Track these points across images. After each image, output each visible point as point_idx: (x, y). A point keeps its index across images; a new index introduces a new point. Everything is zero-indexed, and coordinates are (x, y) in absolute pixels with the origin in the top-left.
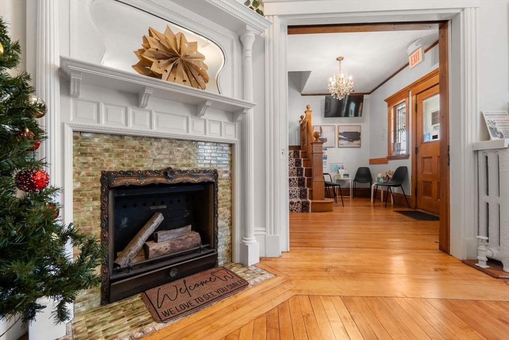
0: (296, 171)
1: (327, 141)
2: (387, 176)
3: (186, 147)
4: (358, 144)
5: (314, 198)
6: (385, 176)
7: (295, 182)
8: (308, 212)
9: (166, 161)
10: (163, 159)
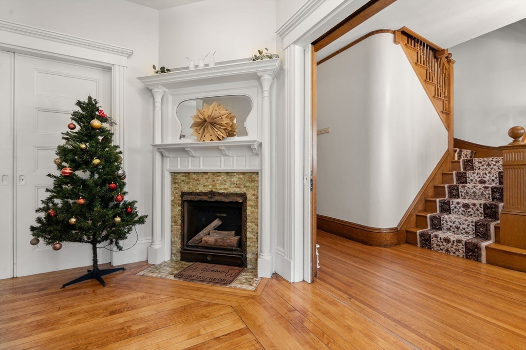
3: (223, 177)
5: (502, 243)
8: (478, 261)
9: (211, 187)
10: (208, 186)
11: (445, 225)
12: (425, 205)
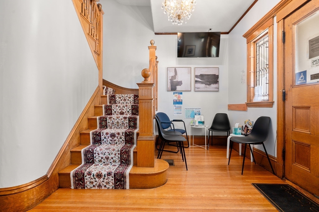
0: (128, 122)
1: (182, 84)
2: (246, 126)
4: (216, 88)
5: (138, 164)
6: (244, 126)
7: (121, 138)
8: (124, 188)
11: (97, 157)
12: (80, 138)
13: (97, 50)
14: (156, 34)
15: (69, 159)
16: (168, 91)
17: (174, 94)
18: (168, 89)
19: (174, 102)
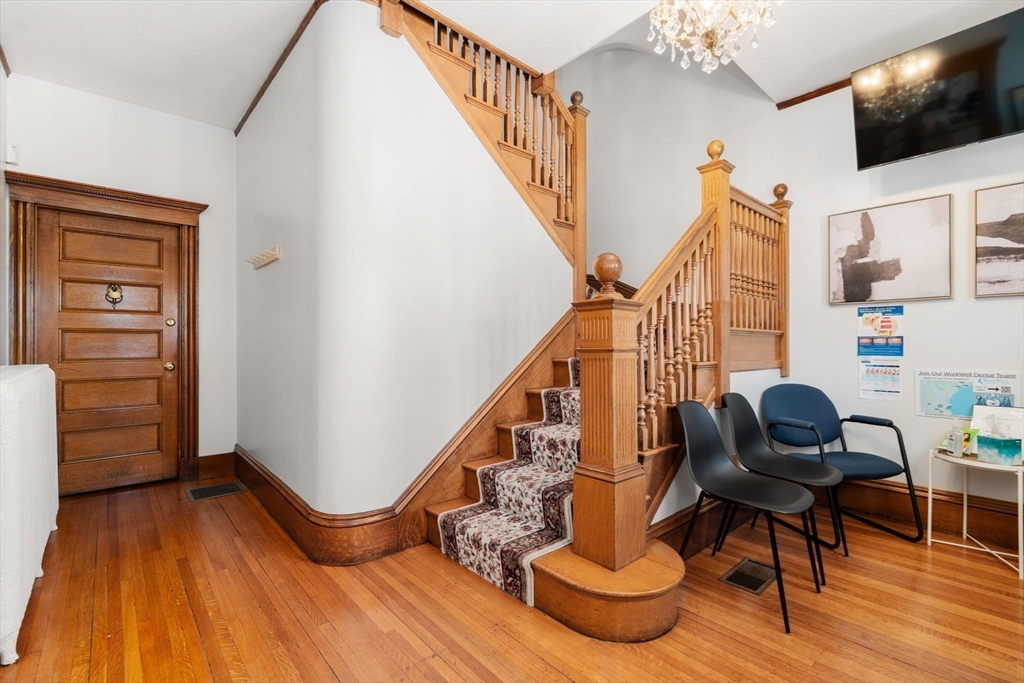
1: (898, 270)
8: (521, 599)
11: (501, 494)
12: (495, 440)
13: (563, 215)
14: (782, 106)
15: (460, 484)
16: (832, 304)
17: (860, 314)
18: (832, 297)
19: (859, 345)
